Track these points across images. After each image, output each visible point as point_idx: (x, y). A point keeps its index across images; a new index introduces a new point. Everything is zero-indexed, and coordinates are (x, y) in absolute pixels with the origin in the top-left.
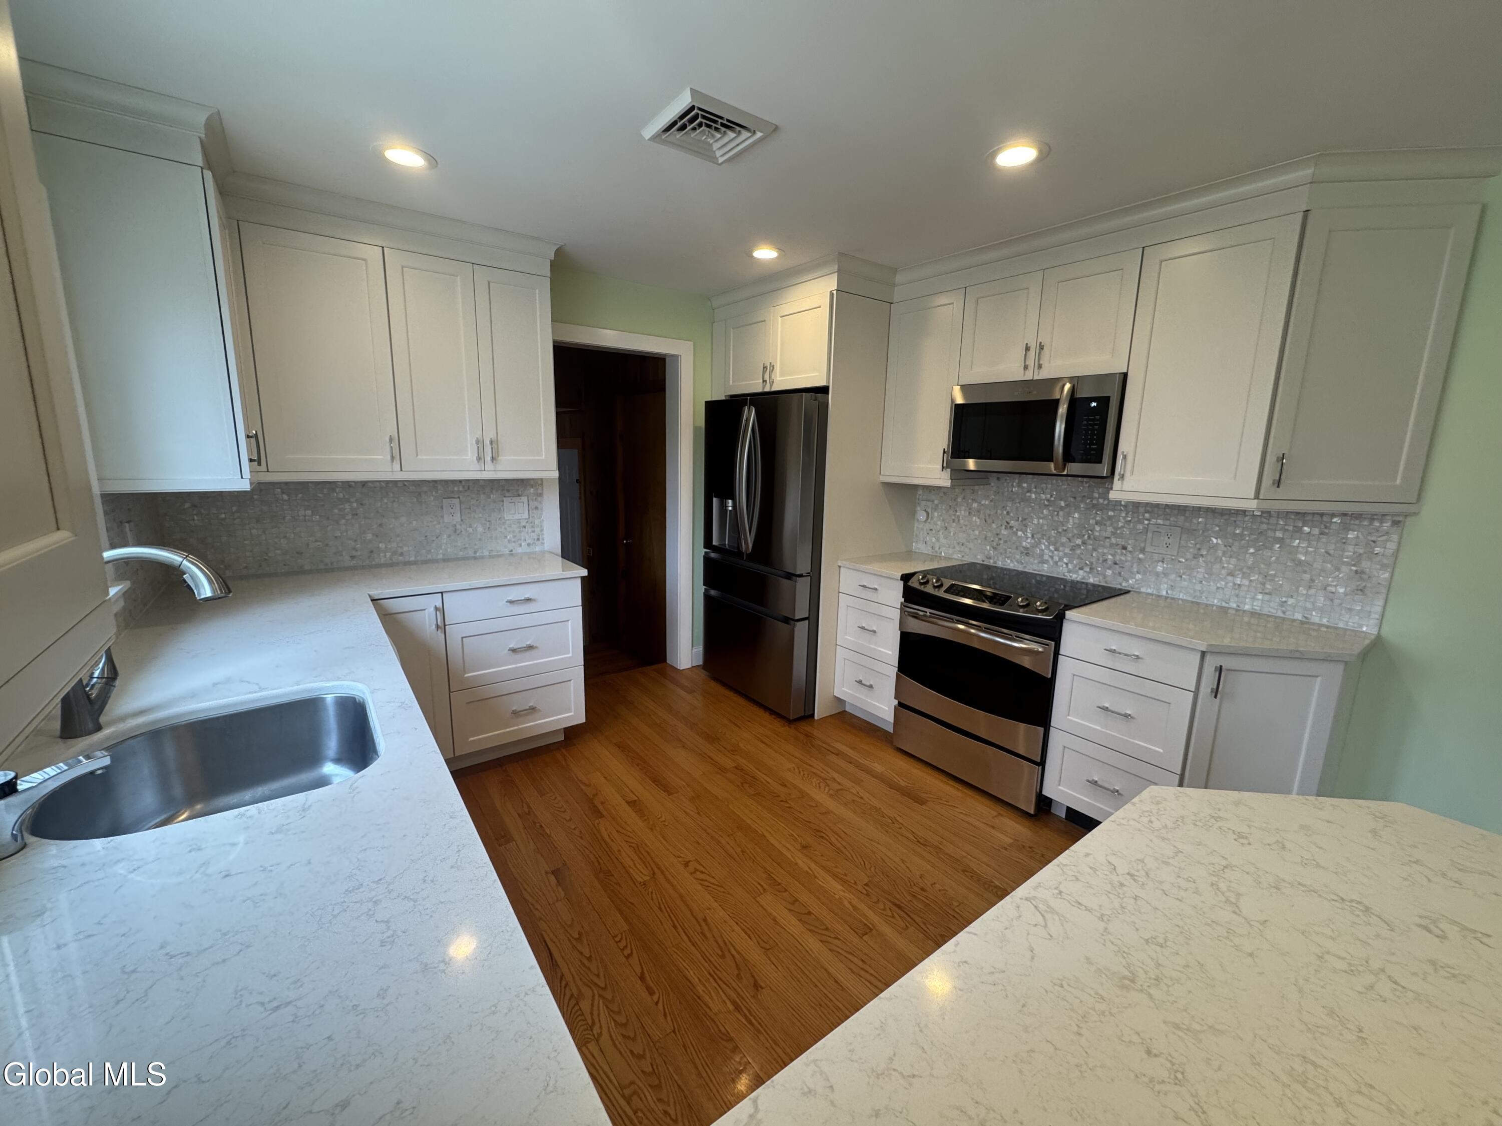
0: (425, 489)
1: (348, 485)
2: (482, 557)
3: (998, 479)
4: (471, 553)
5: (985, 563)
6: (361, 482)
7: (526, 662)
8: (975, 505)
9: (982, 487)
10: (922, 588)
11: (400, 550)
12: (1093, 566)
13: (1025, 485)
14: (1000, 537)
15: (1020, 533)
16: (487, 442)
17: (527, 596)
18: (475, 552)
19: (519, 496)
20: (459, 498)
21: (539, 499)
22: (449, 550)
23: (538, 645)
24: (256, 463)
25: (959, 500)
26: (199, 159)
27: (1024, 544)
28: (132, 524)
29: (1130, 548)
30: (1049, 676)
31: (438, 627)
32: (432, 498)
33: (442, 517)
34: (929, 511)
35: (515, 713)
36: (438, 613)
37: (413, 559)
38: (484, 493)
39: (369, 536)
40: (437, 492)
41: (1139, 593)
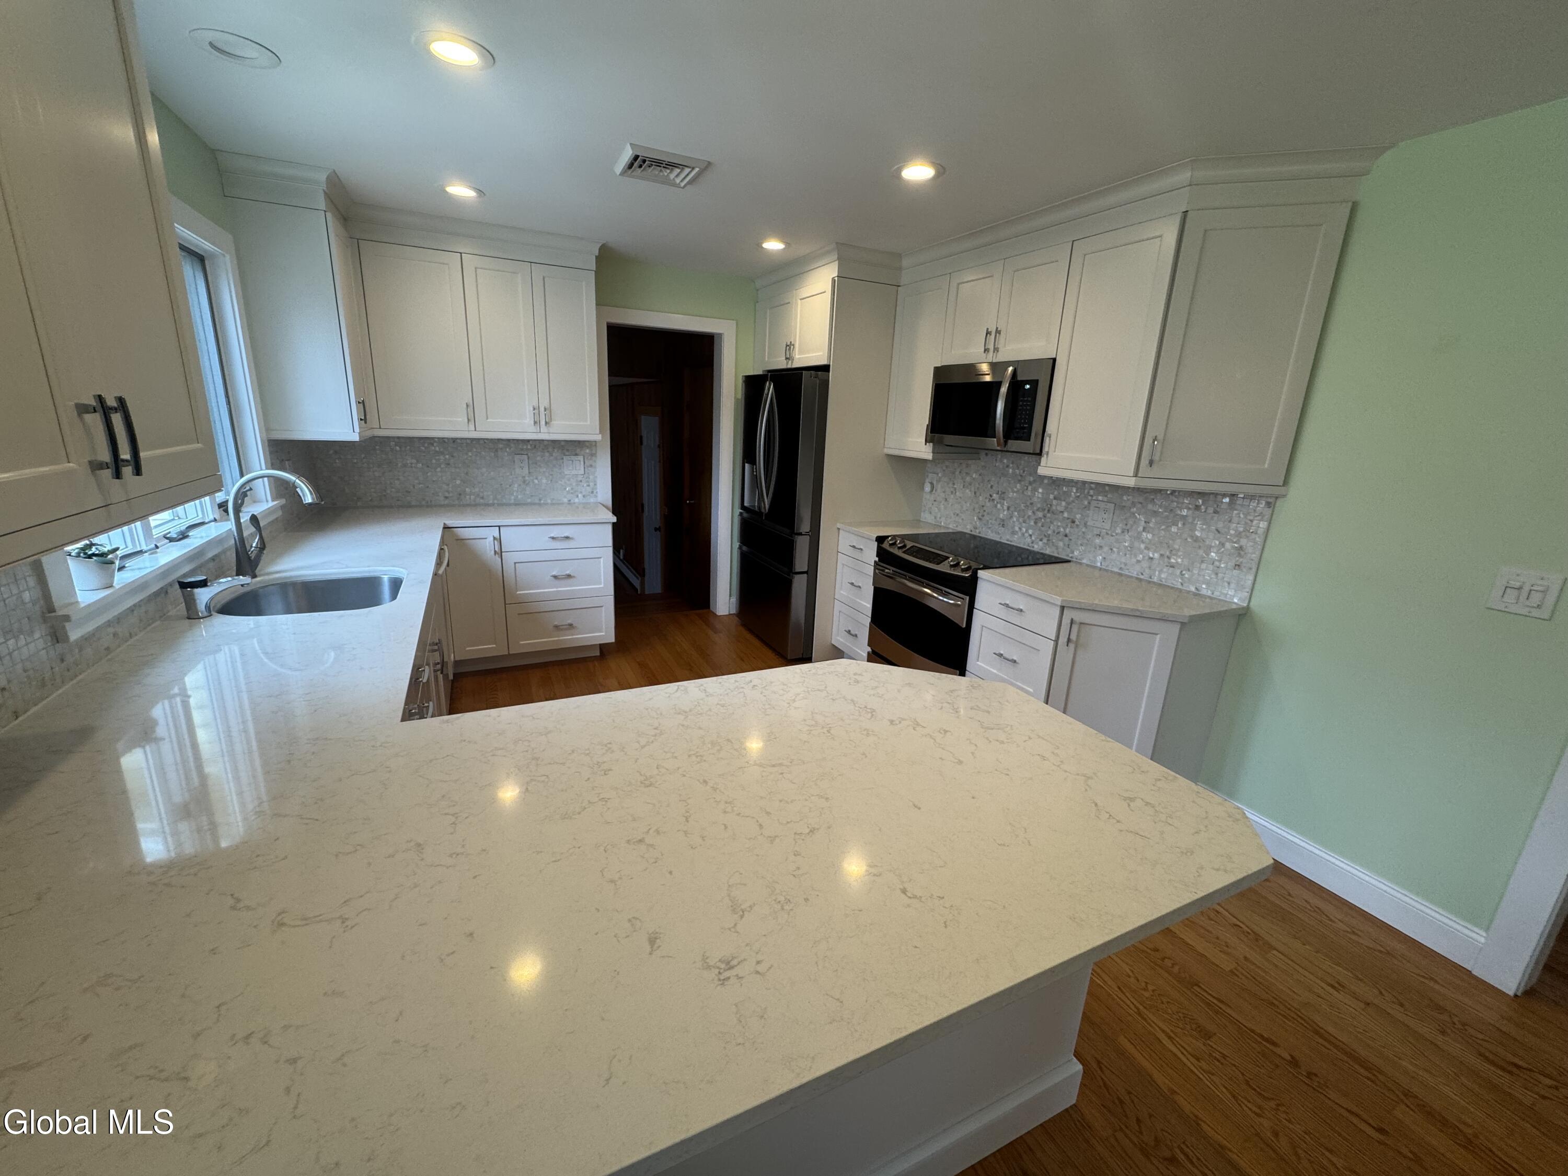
0: (501, 446)
1: (442, 441)
2: (546, 504)
3: (987, 454)
4: (537, 501)
5: (973, 533)
6: (452, 438)
7: (564, 588)
8: (968, 479)
9: (974, 461)
10: (891, 550)
11: (481, 495)
12: (1051, 538)
13: (1005, 461)
14: (985, 508)
15: (999, 506)
16: (542, 409)
17: (566, 535)
18: (540, 500)
19: (576, 455)
20: (527, 454)
21: (594, 458)
22: (519, 497)
23: (575, 575)
24: (363, 421)
25: (957, 473)
26: (322, 203)
27: (1001, 516)
28: (291, 462)
29: (1077, 522)
30: (964, 626)
31: (495, 551)
32: (506, 454)
33: (514, 469)
34: (935, 483)
35: (556, 627)
36: (495, 541)
37: (491, 502)
38: (548, 452)
39: (458, 482)
40: (510, 449)
41: (1081, 564)
